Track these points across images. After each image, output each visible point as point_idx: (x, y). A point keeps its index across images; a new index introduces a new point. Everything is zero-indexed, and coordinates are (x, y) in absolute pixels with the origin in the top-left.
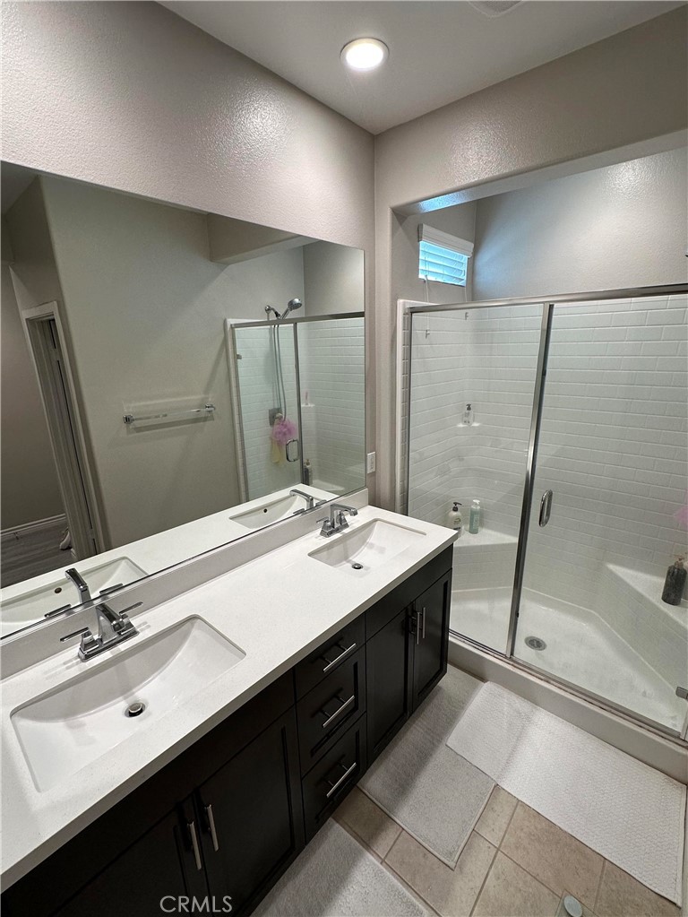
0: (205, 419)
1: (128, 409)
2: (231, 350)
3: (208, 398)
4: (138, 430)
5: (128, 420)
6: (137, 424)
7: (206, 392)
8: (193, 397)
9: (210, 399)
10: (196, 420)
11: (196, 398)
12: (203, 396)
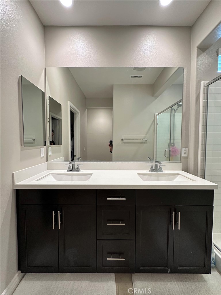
0: (145, 143)
1: (123, 137)
2: (156, 122)
3: (146, 136)
4: (125, 143)
5: (122, 140)
6: (124, 141)
7: (146, 134)
8: (142, 136)
9: (147, 137)
10: (142, 143)
11: (143, 136)
12: (145, 136)
